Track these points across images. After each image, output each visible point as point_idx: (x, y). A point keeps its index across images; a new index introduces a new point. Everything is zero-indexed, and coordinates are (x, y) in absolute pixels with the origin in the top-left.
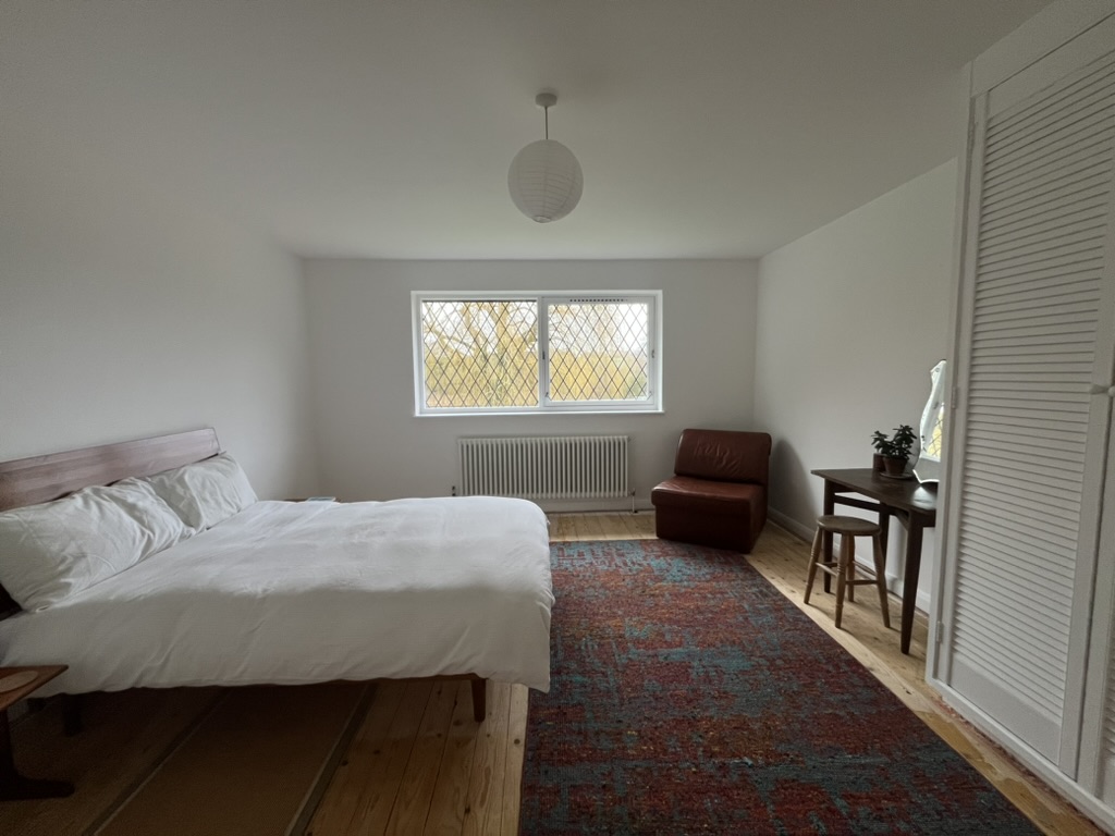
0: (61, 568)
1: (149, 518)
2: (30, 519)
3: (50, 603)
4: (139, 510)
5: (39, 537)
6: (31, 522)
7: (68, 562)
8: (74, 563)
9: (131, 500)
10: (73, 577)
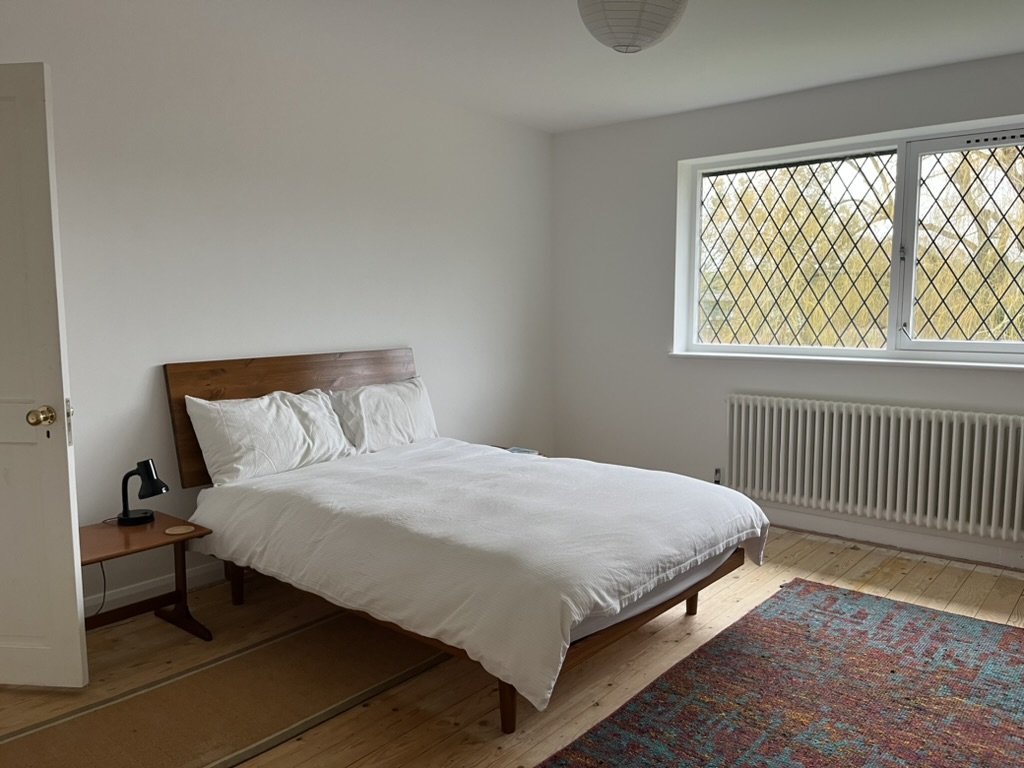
0: (237, 455)
1: (315, 428)
2: (225, 409)
3: (225, 482)
4: (309, 420)
5: (228, 426)
6: (225, 412)
7: (242, 450)
8: (245, 453)
9: (305, 409)
10: (243, 465)
